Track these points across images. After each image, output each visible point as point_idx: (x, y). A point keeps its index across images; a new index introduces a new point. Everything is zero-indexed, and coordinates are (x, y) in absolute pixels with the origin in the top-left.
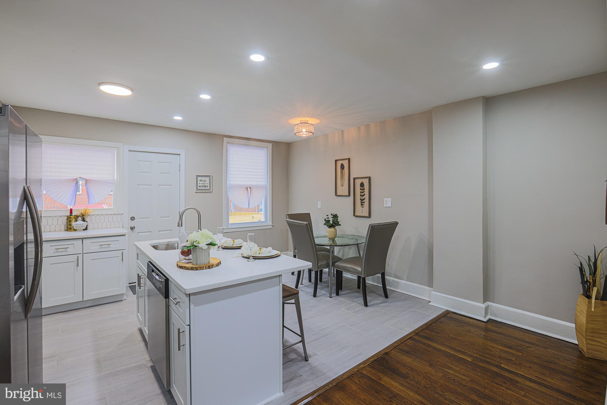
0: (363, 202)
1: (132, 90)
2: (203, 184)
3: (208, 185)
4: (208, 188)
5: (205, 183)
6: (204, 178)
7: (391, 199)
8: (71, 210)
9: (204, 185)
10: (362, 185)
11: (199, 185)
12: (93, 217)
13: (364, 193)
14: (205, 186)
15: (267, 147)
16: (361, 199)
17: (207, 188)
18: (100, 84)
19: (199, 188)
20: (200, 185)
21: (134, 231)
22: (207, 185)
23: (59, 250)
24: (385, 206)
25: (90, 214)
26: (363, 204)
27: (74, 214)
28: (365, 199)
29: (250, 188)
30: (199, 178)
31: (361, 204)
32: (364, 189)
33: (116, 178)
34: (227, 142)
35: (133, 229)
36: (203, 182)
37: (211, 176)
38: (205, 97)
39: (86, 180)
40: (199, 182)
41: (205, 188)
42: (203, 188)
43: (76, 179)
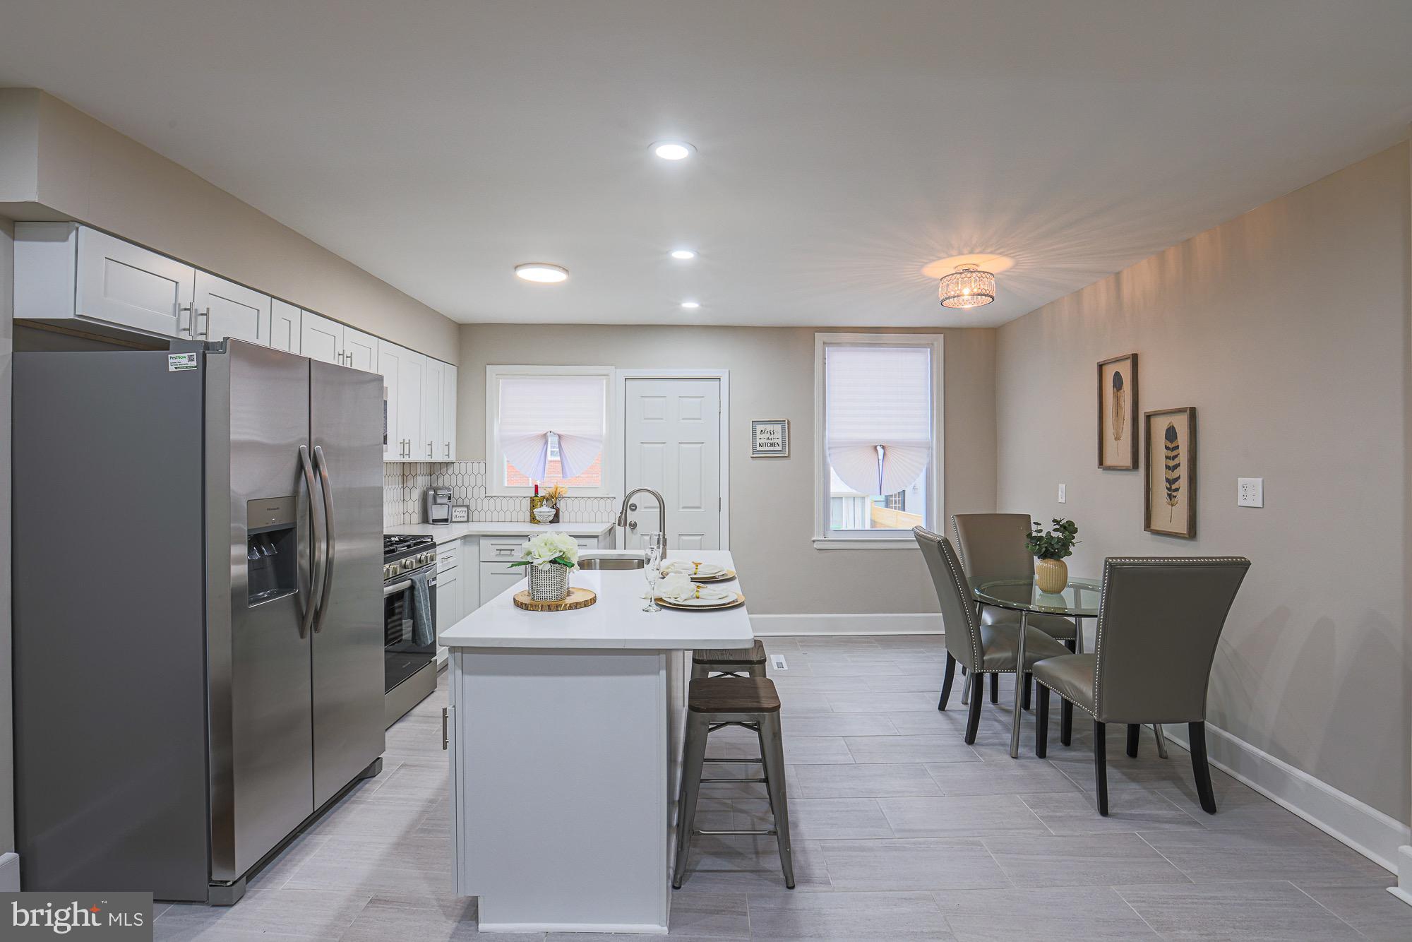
0: (1174, 487)
1: (566, 270)
2: (768, 439)
3: (780, 441)
4: (780, 448)
5: (772, 436)
6: (769, 427)
7: (1261, 479)
8: (536, 487)
9: (770, 441)
10: (1171, 434)
11: (758, 441)
12: (569, 501)
13: (1176, 461)
14: (773, 445)
15: (932, 344)
16: (1167, 480)
17: (777, 448)
18: (516, 267)
19: (758, 448)
20: (762, 441)
21: (635, 530)
22: (776, 441)
23: (502, 552)
24: (1241, 502)
25: (564, 495)
26: (1174, 494)
27: (541, 493)
28: (1179, 477)
29: (883, 447)
30: (759, 428)
31: (1168, 494)
32: (1177, 447)
33: (604, 431)
34: (824, 343)
35: (634, 526)
36: (768, 435)
37: (787, 422)
38: (683, 255)
39: (559, 436)
40: (759, 435)
41: (772, 448)
42: (767, 448)
43: (545, 435)
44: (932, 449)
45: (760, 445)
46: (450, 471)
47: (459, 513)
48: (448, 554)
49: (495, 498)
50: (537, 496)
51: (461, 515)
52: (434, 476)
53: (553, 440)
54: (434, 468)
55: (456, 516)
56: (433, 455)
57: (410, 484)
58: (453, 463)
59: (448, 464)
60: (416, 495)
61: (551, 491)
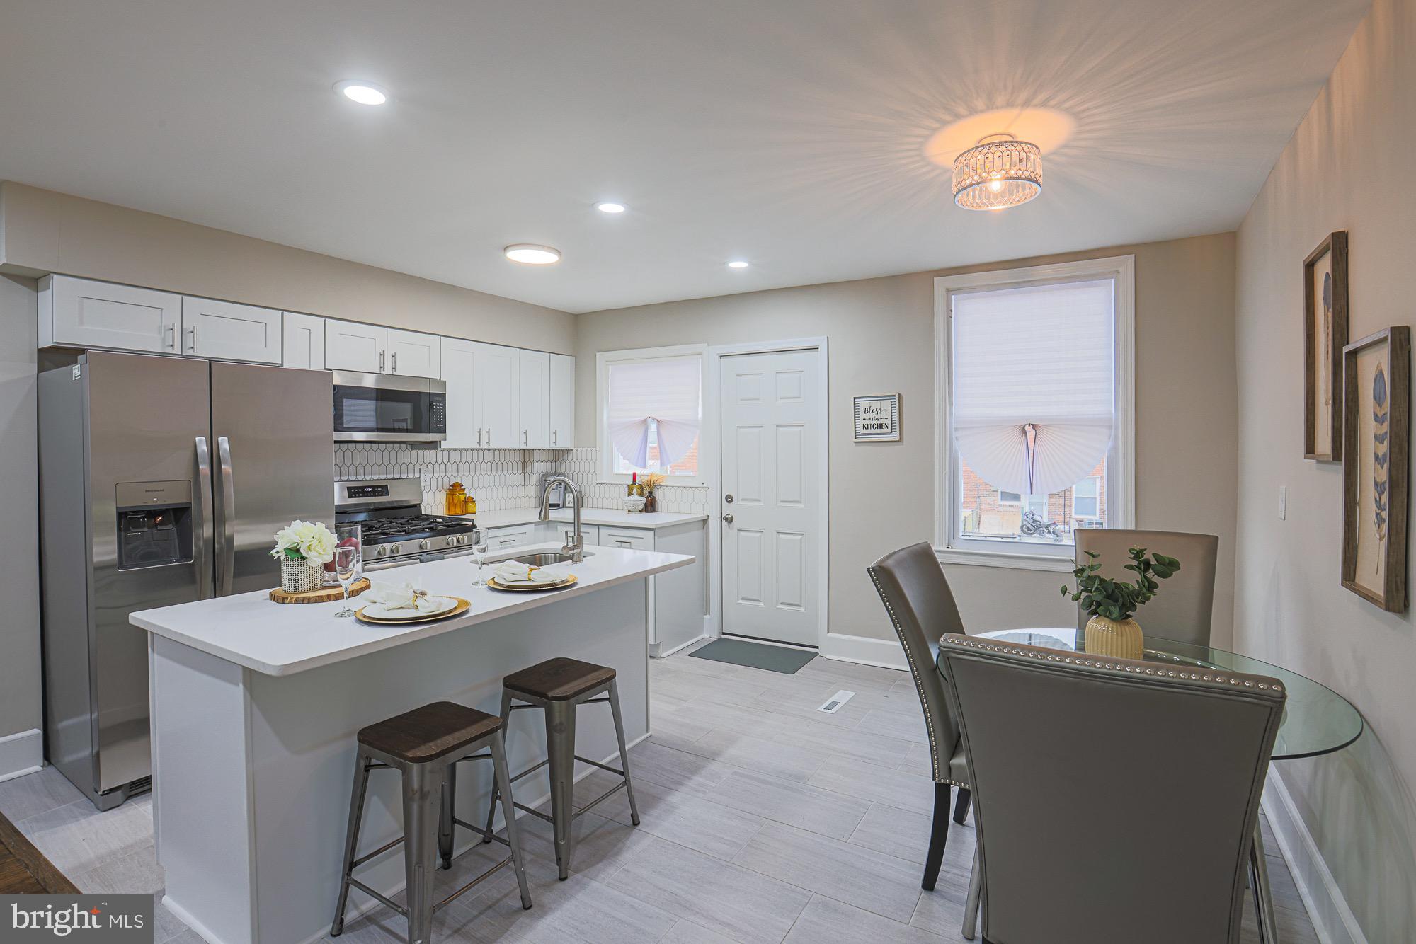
1: (558, 252)
2: (874, 419)
3: (888, 422)
4: (891, 430)
5: (879, 416)
6: (875, 404)
8: (634, 476)
9: (876, 422)
11: (862, 422)
14: (881, 426)
15: (1117, 272)
17: (885, 431)
18: (504, 249)
19: (862, 431)
20: (865, 422)
21: (732, 525)
22: (884, 421)
29: (1034, 426)
30: (863, 405)
33: (700, 415)
34: (948, 290)
35: (730, 520)
36: (874, 415)
37: (897, 396)
38: (611, 208)
39: (659, 422)
40: (862, 415)
41: (878, 431)
42: (873, 431)
43: (645, 421)
44: (1117, 428)
45: (864, 426)
46: (570, 458)
49: (603, 485)
50: (636, 485)
52: (558, 462)
53: (653, 427)
54: (558, 455)
57: (529, 469)
58: (572, 450)
59: (568, 451)
60: (534, 479)
61: (646, 479)
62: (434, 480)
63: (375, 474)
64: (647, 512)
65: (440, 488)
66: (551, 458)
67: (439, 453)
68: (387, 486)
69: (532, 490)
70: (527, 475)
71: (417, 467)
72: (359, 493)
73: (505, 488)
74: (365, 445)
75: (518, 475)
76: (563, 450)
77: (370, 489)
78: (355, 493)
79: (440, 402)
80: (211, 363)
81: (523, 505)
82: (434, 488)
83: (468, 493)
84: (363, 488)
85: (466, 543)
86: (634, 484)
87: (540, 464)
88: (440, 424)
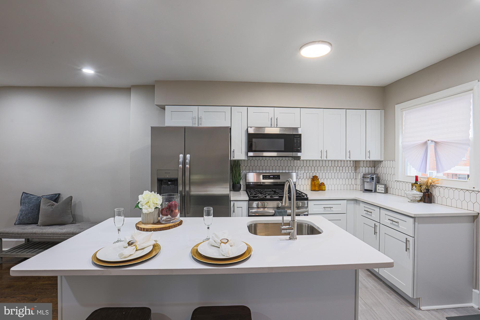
8: (417, 178)
39: (436, 143)
43: (426, 143)
46: (381, 166)
47: (380, 188)
48: (331, 206)
49: (399, 182)
50: (417, 184)
51: (381, 189)
52: (376, 168)
53: (431, 146)
54: (375, 164)
55: (379, 189)
56: (370, 157)
57: (358, 171)
58: (382, 161)
59: (380, 162)
60: (360, 176)
61: (425, 180)
62: (305, 174)
63: (274, 170)
64: (424, 202)
65: (308, 177)
66: (371, 165)
67: (302, 162)
68: (280, 175)
69: (359, 182)
70: (357, 173)
71: (297, 168)
72: (267, 177)
73: (344, 179)
74: (270, 158)
75: (352, 174)
76: (378, 161)
77: (272, 177)
78: (265, 177)
79: (298, 138)
80: (185, 128)
81: (355, 188)
82: (305, 177)
83: (321, 181)
84: (269, 176)
85: (300, 206)
86: (416, 183)
87: (364, 168)
88: (298, 148)
